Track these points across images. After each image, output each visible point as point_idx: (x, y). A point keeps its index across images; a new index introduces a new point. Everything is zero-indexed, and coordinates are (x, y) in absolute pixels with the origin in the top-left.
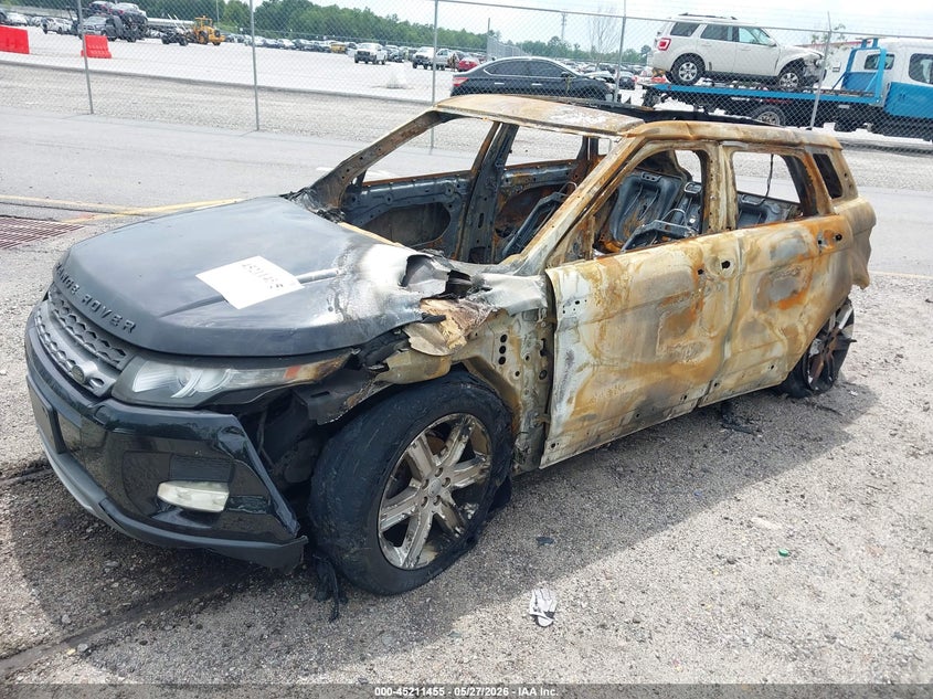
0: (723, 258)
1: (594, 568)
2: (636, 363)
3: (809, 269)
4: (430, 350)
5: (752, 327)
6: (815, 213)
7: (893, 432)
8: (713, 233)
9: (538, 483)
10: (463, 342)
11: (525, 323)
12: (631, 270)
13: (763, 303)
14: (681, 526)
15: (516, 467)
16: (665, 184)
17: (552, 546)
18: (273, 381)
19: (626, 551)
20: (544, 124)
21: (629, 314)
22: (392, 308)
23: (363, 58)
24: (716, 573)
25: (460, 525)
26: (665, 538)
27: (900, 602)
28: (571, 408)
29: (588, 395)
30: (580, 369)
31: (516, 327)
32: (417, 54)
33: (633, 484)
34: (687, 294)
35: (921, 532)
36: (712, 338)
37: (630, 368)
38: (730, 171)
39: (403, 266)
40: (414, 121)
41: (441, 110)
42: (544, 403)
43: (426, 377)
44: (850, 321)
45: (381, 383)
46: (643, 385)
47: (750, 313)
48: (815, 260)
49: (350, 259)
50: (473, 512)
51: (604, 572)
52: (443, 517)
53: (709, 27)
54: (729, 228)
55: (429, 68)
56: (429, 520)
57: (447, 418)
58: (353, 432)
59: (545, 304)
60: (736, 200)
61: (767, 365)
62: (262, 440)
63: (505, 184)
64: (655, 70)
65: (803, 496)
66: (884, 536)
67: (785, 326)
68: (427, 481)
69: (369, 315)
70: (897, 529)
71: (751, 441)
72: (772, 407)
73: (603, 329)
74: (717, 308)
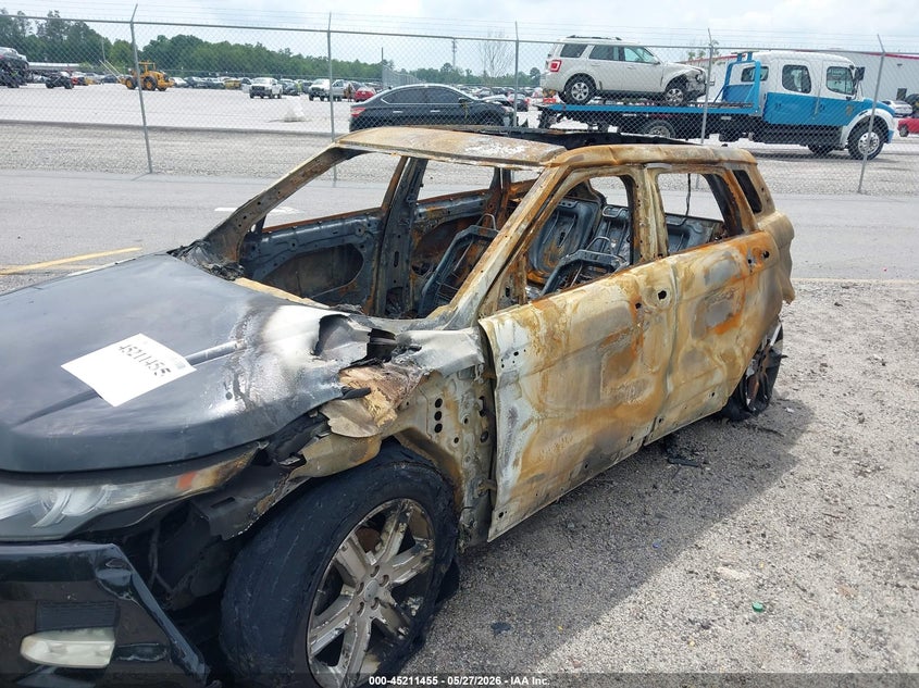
0: (659, 289)
1: (559, 655)
2: (582, 411)
3: (742, 289)
4: (354, 431)
5: (692, 356)
6: (740, 232)
7: (836, 450)
8: (645, 262)
9: (485, 554)
10: (392, 416)
11: (462, 383)
12: (569, 311)
13: (701, 331)
14: (646, 587)
15: (461, 545)
16: (582, 209)
17: (510, 632)
18: (162, 495)
19: (592, 629)
20: (459, 157)
21: (570, 359)
22: (306, 386)
23: (258, 93)
24: (692, 643)
25: (404, 624)
26: (631, 605)
27: (888, 652)
28: (518, 470)
29: (535, 452)
30: (525, 427)
31: (451, 387)
32: (313, 86)
33: (587, 542)
34: (627, 331)
35: (888, 563)
36: (654, 373)
37: (576, 417)
38: (656, 194)
39: (315, 332)
40: (315, 160)
41: (344, 146)
42: (487, 468)
43: (353, 464)
44: (780, 336)
45: (297, 479)
46: (590, 433)
47: (689, 342)
48: (747, 279)
49: (250, 328)
50: (417, 608)
51: (571, 658)
52: (384, 621)
53: (597, 48)
54: (661, 255)
55: (326, 99)
56: (368, 628)
57: (380, 508)
58: (267, 543)
59: (482, 360)
60: (665, 224)
61: (709, 393)
62: (156, 565)
63: (419, 220)
64: (545, 91)
65: (764, 535)
66: (854, 573)
67: (722, 352)
68: (362, 584)
69: (277, 397)
70: (865, 562)
71: (700, 475)
72: (714, 433)
73: (544, 379)
74: (656, 342)
